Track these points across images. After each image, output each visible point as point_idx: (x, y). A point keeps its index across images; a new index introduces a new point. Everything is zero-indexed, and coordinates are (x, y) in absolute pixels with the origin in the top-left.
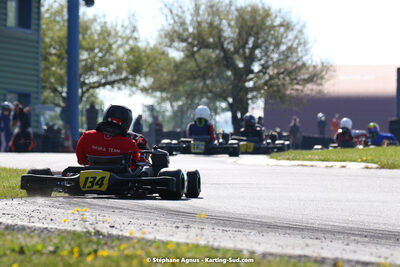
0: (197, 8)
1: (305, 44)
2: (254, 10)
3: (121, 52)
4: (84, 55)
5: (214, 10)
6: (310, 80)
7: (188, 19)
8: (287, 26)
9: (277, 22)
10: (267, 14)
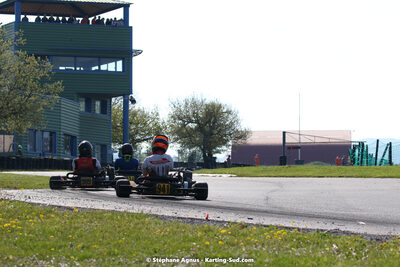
0: (187, 104)
1: (237, 121)
2: (213, 105)
3: (151, 125)
4: (133, 127)
5: (195, 104)
6: (240, 138)
7: (182, 109)
8: (229, 112)
9: (225, 110)
10: (220, 106)
